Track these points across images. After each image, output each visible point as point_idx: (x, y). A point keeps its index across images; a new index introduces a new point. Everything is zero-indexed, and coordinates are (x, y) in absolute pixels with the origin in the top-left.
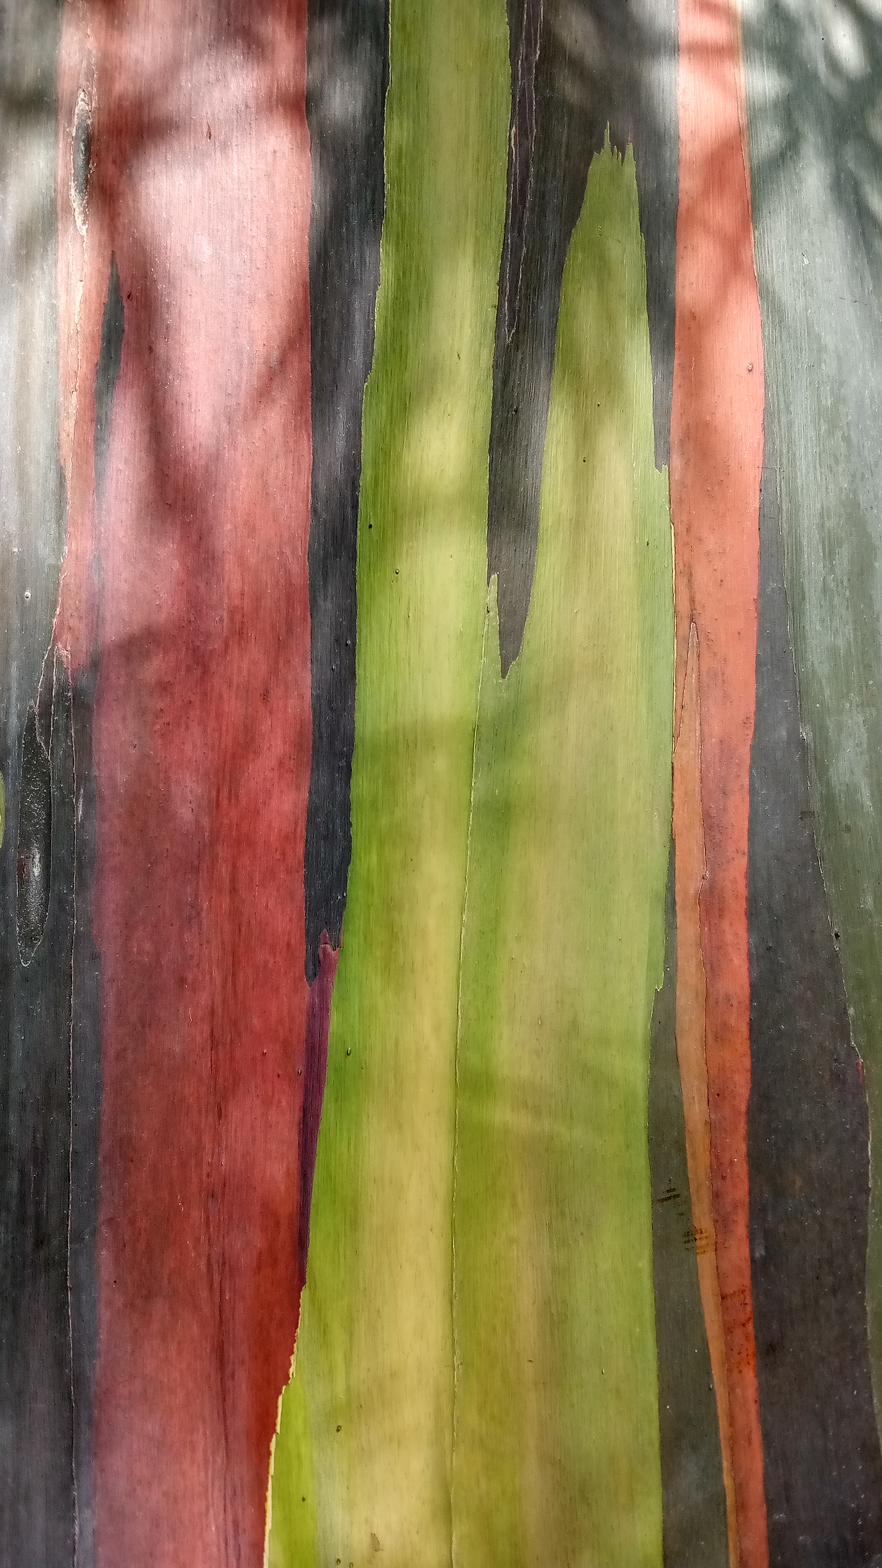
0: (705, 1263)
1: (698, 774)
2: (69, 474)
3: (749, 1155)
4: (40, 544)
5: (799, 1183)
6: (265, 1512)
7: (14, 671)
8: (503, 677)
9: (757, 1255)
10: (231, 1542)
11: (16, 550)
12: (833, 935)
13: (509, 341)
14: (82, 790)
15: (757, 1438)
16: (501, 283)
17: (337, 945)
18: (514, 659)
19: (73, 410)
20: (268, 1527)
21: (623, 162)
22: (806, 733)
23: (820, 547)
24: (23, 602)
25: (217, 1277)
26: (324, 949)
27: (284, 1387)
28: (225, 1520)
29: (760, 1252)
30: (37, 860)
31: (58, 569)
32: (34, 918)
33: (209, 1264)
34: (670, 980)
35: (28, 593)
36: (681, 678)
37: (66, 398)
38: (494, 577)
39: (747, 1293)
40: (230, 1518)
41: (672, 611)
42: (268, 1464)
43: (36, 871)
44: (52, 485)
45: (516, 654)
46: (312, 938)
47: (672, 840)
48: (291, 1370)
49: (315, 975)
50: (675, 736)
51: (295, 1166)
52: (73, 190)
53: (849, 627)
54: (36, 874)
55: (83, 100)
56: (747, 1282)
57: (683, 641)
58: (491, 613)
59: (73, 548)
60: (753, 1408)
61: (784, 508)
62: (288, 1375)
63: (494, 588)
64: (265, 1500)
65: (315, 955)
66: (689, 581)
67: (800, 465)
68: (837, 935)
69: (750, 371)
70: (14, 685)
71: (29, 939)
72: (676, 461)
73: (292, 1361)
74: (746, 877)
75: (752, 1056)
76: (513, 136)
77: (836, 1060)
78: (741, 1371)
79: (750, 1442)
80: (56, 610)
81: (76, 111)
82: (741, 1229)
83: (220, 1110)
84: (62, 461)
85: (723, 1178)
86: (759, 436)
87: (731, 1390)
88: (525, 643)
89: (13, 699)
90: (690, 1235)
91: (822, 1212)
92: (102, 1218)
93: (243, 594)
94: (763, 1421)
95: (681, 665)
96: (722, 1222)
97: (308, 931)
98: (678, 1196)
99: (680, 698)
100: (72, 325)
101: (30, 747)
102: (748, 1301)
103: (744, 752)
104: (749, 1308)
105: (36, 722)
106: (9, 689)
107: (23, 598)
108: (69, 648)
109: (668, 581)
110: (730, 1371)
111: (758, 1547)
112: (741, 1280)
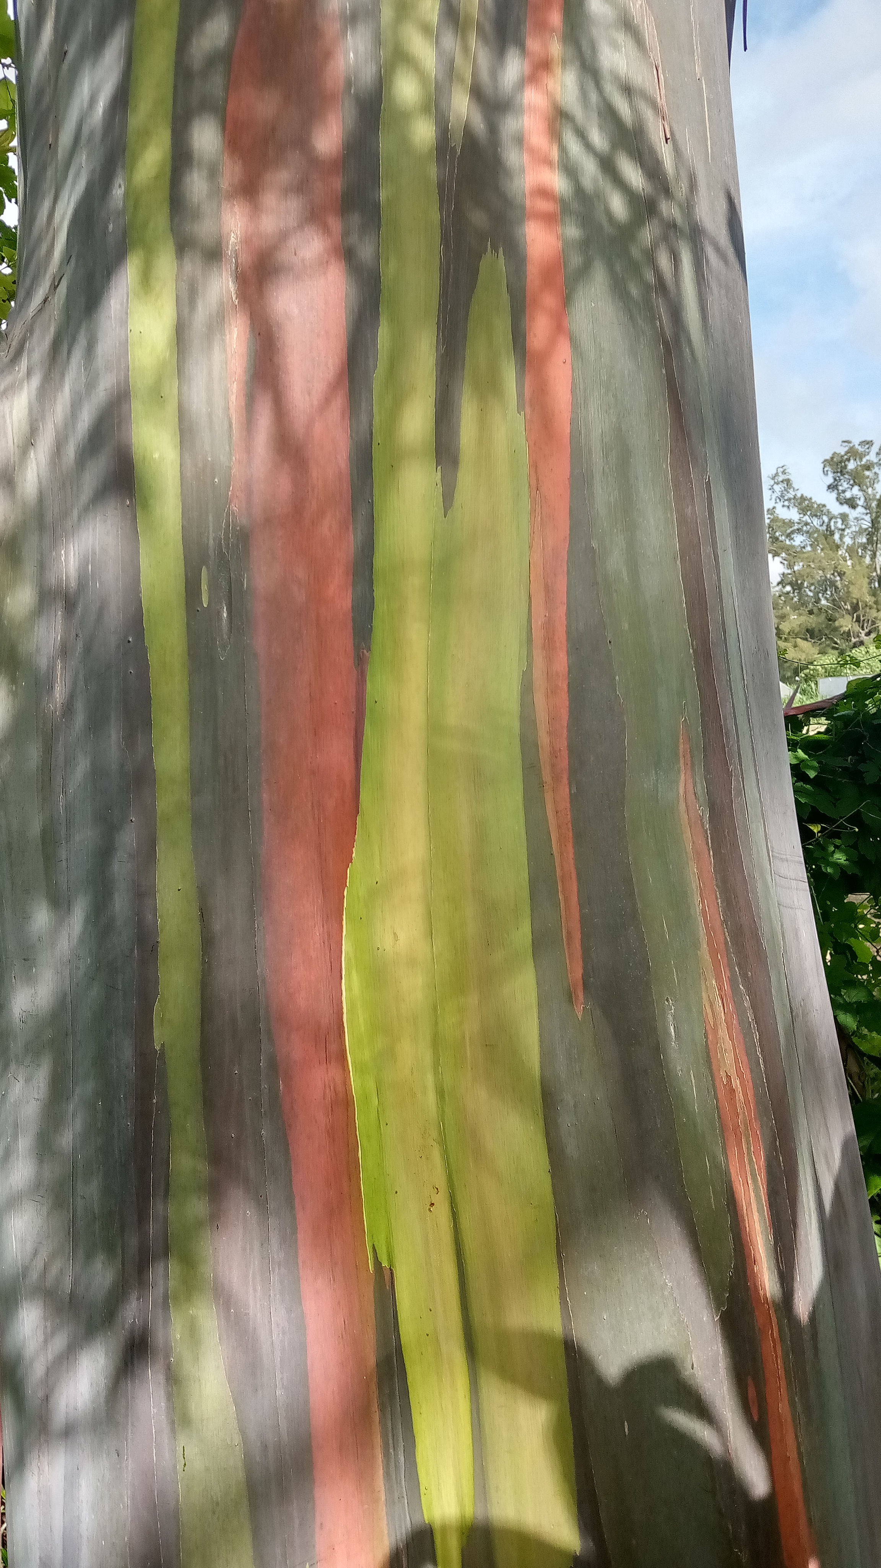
0: (548, 797)
1: (542, 565)
2: (234, 422)
3: (568, 746)
4: (221, 456)
5: (592, 759)
6: (342, 926)
7: (211, 518)
8: (445, 517)
9: (573, 792)
10: (326, 943)
11: (210, 459)
12: (608, 641)
13: (443, 352)
14: (246, 575)
15: (574, 876)
16: (438, 323)
17: (369, 649)
18: (450, 509)
19: (235, 391)
20: (344, 933)
21: (497, 257)
22: (594, 544)
23: (601, 451)
24: (214, 484)
25: (316, 812)
26: (363, 652)
27: (350, 864)
28: (323, 931)
29: (574, 790)
30: (225, 610)
31: (230, 468)
32: (225, 636)
33: (313, 806)
34: (530, 665)
35: (216, 480)
36: (533, 518)
37: (231, 385)
38: (439, 468)
39: (568, 810)
40: (326, 931)
41: (527, 485)
42: (343, 902)
43: (225, 615)
44: (226, 427)
45: (451, 505)
46: (357, 648)
47: (530, 598)
48: (354, 855)
49: (359, 665)
50: (530, 547)
51: (352, 757)
52: (230, 283)
53: (616, 492)
54: (225, 616)
55: (233, 237)
56: (568, 805)
57: (534, 501)
58: (438, 486)
59: (237, 457)
60: (572, 862)
61: (583, 432)
62: (352, 858)
63: (439, 473)
64: (342, 920)
65: (358, 656)
66: (536, 469)
67: (591, 410)
68: (610, 642)
69: (564, 363)
70: (211, 525)
71: (224, 647)
72: (528, 410)
73: (354, 851)
74: (566, 615)
75: (569, 701)
76: (442, 250)
77: (609, 701)
78: (566, 846)
79: (571, 878)
80: (230, 488)
81: (230, 243)
82: (565, 781)
83: (315, 732)
84: (230, 415)
85: (556, 757)
86: (569, 396)
87: (562, 854)
88: (455, 500)
89: (211, 532)
90: (542, 785)
91: (603, 771)
92: (263, 779)
93: (318, 479)
94: (577, 869)
95: (533, 511)
96: (556, 778)
97: (354, 644)
98: (534, 766)
99: (532, 528)
100: (233, 349)
101: (221, 556)
102: (569, 813)
103: (564, 554)
104: (569, 816)
105: (223, 542)
106: (209, 527)
107: (214, 482)
108: (237, 506)
109: (526, 470)
110: (561, 845)
111: (576, 926)
112: (565, 804)
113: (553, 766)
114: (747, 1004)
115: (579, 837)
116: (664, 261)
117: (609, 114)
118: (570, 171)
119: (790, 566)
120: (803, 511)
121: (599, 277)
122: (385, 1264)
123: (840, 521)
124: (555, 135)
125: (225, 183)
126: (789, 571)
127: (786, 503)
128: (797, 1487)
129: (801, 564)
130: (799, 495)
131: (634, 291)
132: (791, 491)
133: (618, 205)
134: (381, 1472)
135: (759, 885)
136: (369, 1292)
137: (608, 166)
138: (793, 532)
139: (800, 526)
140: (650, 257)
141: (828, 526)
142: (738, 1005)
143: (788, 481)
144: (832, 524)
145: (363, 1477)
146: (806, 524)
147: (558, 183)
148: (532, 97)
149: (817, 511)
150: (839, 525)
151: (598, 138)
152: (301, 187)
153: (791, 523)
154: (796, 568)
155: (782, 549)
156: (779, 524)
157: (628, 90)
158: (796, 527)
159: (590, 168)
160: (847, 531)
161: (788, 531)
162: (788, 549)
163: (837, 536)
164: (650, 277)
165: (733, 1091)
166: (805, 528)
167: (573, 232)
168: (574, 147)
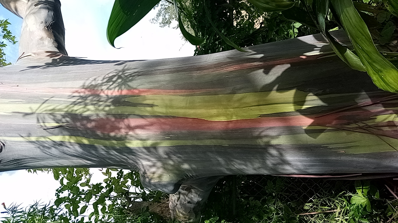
6: (213, 121)
8: (159, 106)
10: (215, 123)
23: (150, 85)
34: (178, 95)
38: (154, 107)
42: (210, 121)
49: (178, 118)
61: (148, 88)
67: (145, 86)
72: (146, 94)
74: (172, 90)
77: (183, 84)
91: (193, 85)
103: (164, 90)
111: (213, 89)
112: (197, 90)
113: (192, 92)
114: (224, 66)
115: (201, 89)
116: (126, 74)
117: (107, 82)
118: (115, 88)
119: (173, 18)
120: (160, 15)
121: (129, 83)
122: (259, 116)
123: (162, 6)
124: (111, 89)
125: (118, 132)
126: (175, 19)
127: (158, 19)
128: (289, 59)
129: (173, 16)
130: (156, 16)
131: (131, 78)
132: (155, 18)
133: (119, 80)
134: (289, 117)
135: (209, 64)
136: (263, 118)
137: (114, 82)
138: (165, 18)
139: (164, 16)
140: (126, 76)
141: (164, 9)
142: (224, 67)
143: (153, 19)
144: (163, 8)
145: (290, 119)
146: (163, 14)
147: (117, 89)
148: (106, 92)
149: (160, 12)
150: (164, 6)
151: (111, 83)
152: (119, 122)
153: (163, 18)
154: (174, 17)
155: (169, 21)
156: (163, 21)
157: (104, 79)
158: (164, 17)
159: (115, 85)
160: (165, 4)
161: (165, 19)
162: (169, 19)
163: (166, 7)
164: (129, 76)
165: (235, 68)
166: (164, 15)
167: (123, 87)
168: (112, 86)
